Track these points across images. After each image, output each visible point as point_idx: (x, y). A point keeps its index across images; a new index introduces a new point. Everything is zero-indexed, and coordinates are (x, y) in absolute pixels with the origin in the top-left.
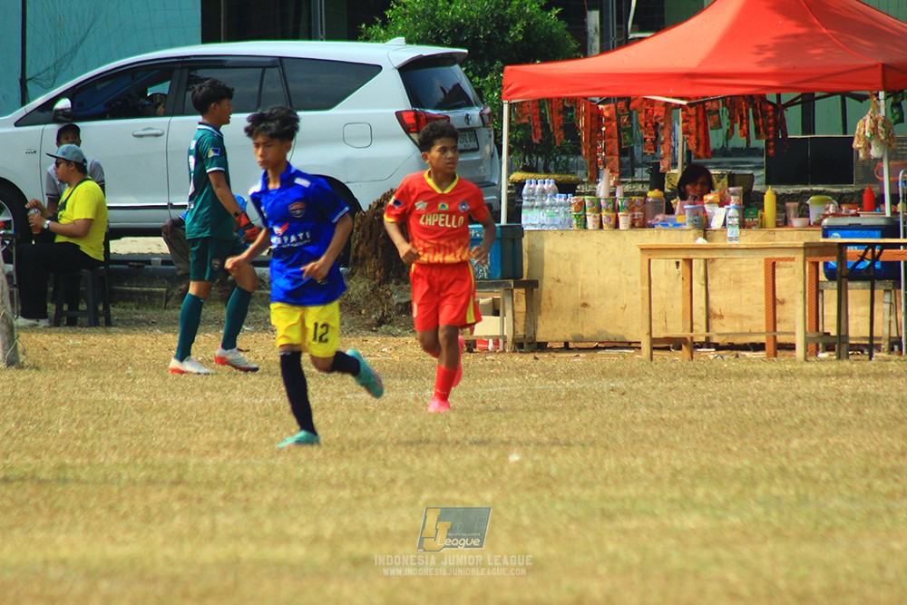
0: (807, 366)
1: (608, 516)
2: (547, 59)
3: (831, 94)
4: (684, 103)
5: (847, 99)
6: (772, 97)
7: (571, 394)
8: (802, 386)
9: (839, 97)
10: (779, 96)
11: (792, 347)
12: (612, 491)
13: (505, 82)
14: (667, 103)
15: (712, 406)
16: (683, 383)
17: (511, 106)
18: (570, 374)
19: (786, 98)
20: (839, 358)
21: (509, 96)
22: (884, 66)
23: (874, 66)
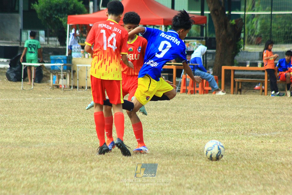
2: (79, 14)
7: (84, 100)
13: (68, 20)
17: (70, 26)
18: (83, 95)
21: (69, 23)
22: (164, 19)
23: (161, 19)
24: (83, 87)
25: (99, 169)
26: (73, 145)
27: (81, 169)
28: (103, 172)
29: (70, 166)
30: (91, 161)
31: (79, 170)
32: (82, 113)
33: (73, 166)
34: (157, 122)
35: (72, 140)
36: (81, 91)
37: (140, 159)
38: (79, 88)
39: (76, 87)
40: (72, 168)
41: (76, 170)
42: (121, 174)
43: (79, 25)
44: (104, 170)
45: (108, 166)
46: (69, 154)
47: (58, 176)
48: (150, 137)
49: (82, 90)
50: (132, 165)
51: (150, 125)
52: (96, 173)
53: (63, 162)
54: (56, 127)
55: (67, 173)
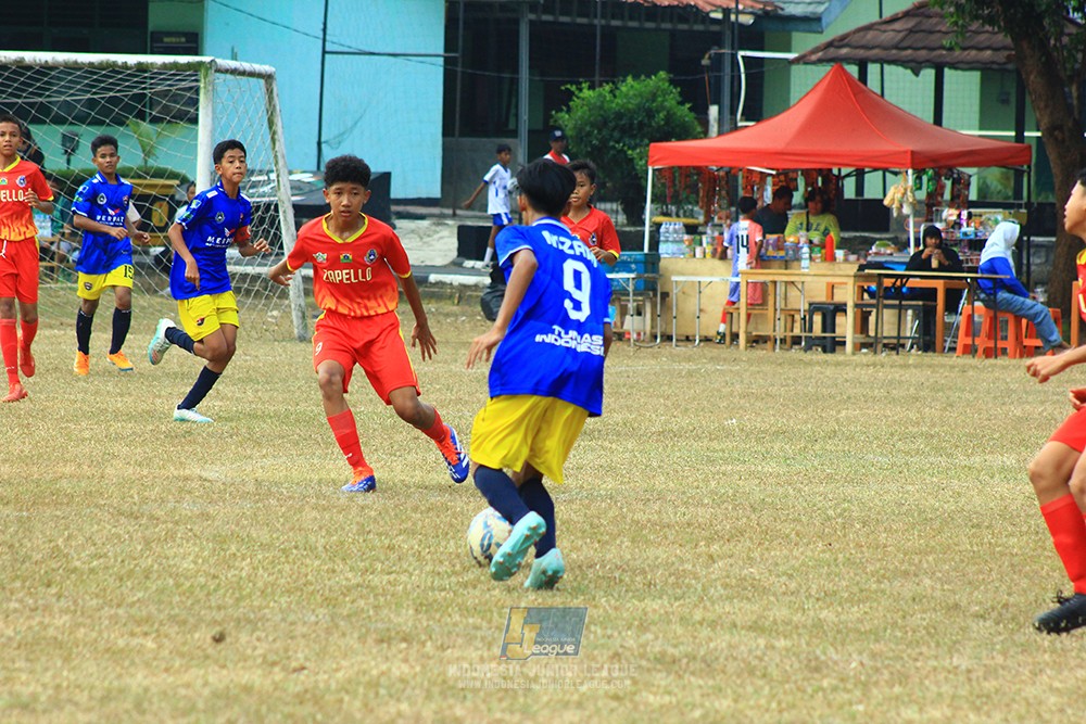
0: (855, 358)
1: (711, 461)
2: (680, 138)
3: (875, 170)
4: (774, 172)
5: (887, 174)
6: (835, 171)
7: (690, 374)
8: (849, 373)
9: (880, 173)
10: (840, 170)
11: (844, 343)
12: (715, 444)
13: (650, 154)
14: (761, 173)
15: (787, 385)
16: (766, 368)
17: (654, 171)
18: (689, 359)
19: (845, 171)
20: (875, 353)
21: (653, 163)
22: (912, 152)
23: (906, 152)
24: (687, 339)
25: (731, 561)
26: (661, 497)
27: (682, 561)
28: (742, 568)
29: (651, 552)
30: (710, 541)
31: (677, 564)
32: (687, 410)
33: (661, 553)
34: (892, 435)
35: (660, 482)
36: (683, 349)
37: (845, 536)
38: (677, 340)
39: (669, 338)
40: (657, 558)
41: (668, 565)
42: (790, 577)
43: (680, 167)
44: (744, 563)
45: (756, 555)
46: (649, 521)
47: (621, 581)
48: (873, 475)
49: (686, 346)
50: (823, 551)
51: (871, 443)
52: (724, 574)
53: (633, 541)
54: (614, 446)
55: (644, 572)
